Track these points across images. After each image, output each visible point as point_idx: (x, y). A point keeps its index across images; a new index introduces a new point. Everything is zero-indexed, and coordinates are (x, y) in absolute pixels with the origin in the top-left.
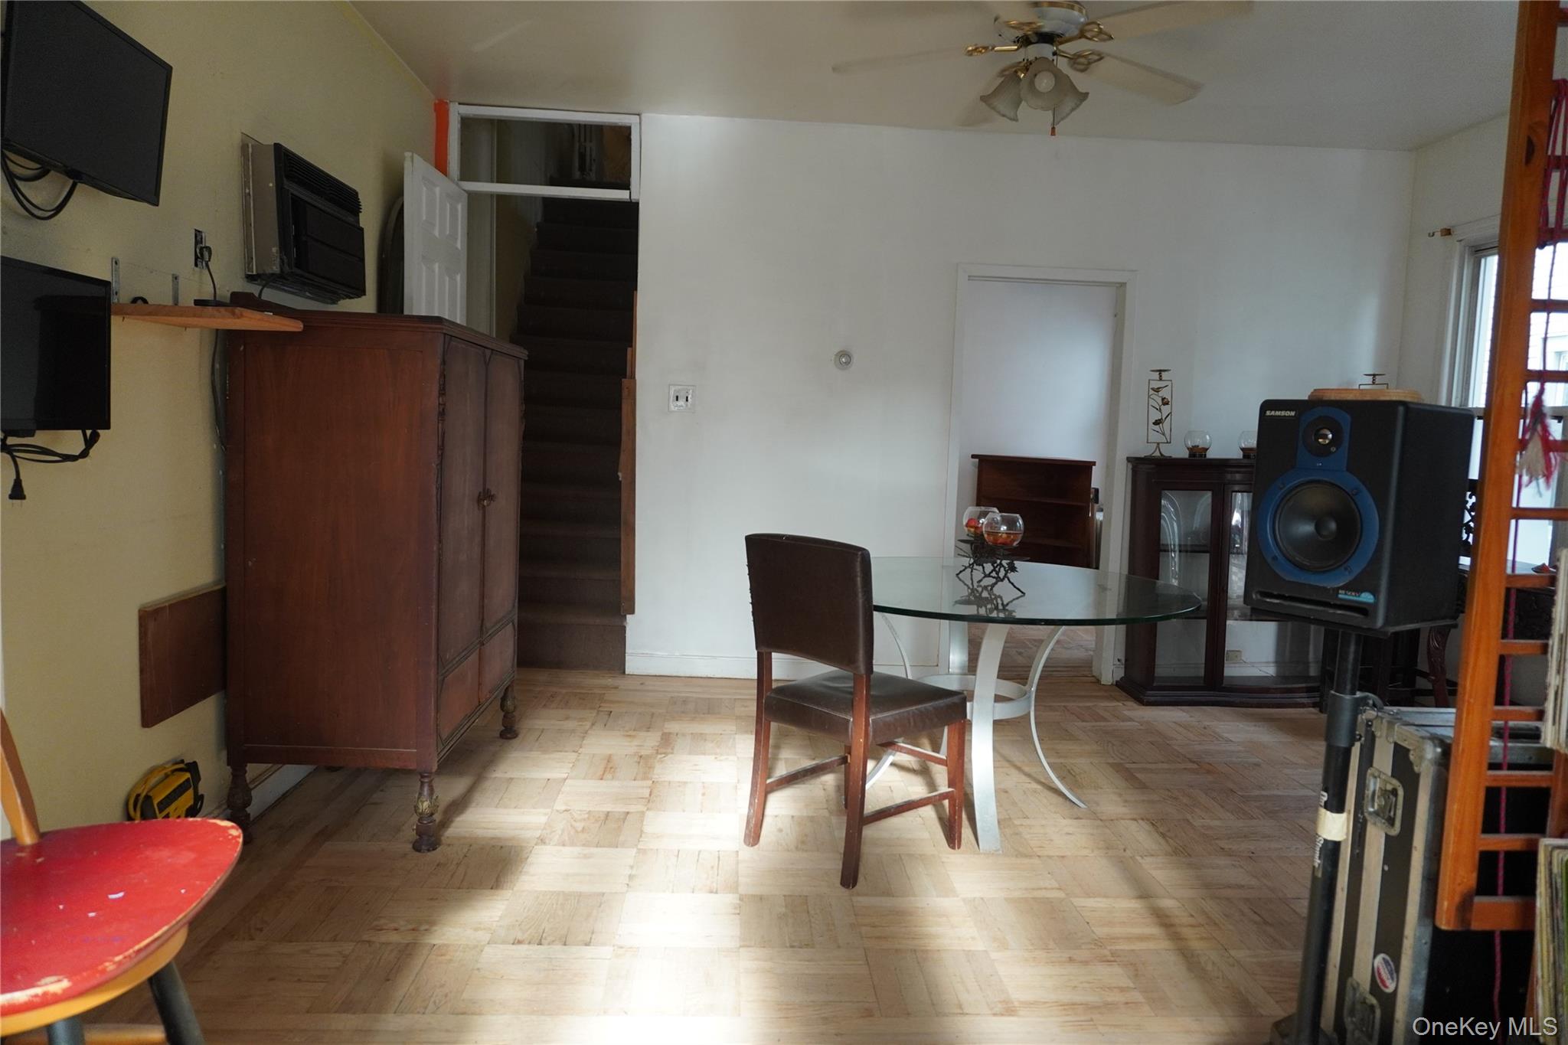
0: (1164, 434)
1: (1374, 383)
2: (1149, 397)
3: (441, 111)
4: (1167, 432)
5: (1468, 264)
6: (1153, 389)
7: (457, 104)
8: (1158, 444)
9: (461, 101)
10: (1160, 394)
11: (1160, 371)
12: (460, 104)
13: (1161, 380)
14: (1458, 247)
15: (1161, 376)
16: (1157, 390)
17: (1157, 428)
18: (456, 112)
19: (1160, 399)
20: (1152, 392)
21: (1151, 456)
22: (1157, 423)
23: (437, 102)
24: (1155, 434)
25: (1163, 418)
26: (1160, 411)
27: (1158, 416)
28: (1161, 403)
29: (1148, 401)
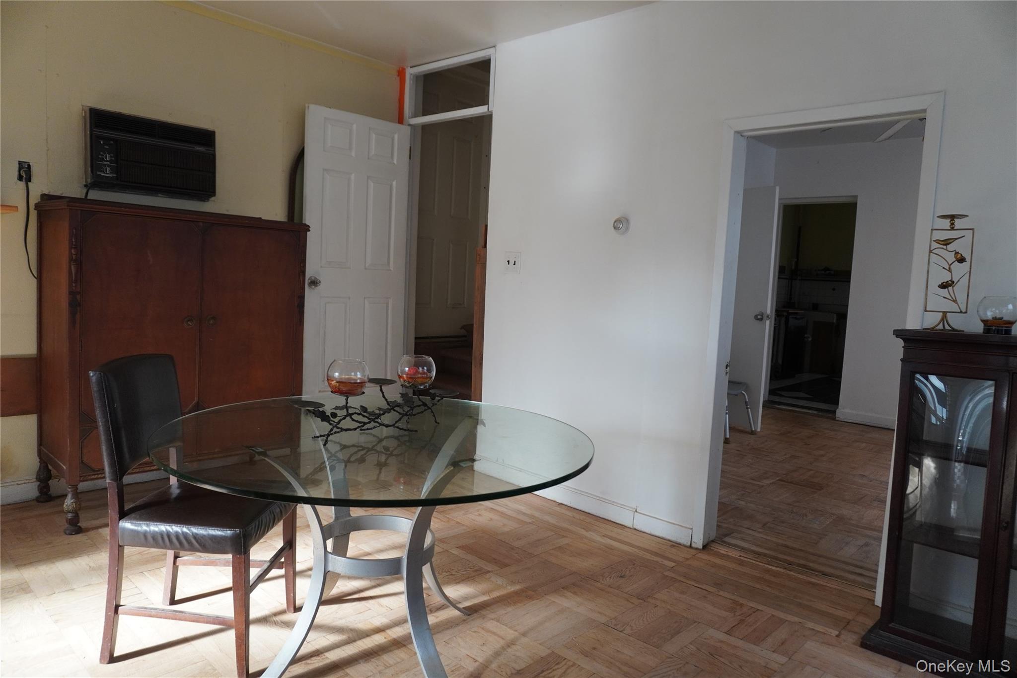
0: (955, 301)
2: (931, 252)
3: (401, 73)
4: (962, 300)
6: (937, 241)
7: (409, 68)
8: (945, 313)
9: (411, 65)
10: (950, 247)
11: (952, 217)
12: (411, 67)
13: (952, 229)
15: (952, 224)
16: (946, 242)
17: (944, 292)
18: (410, 72)
19: (953, 254)
20: (936, 245)
21: (932, 329)
22: (944, 286)
23: (401, 69)
24: (940, 301)
25: (955, 280)
26: (950, 270)
27: (946, 277)
28: (951, 258)
29: (929, 255)
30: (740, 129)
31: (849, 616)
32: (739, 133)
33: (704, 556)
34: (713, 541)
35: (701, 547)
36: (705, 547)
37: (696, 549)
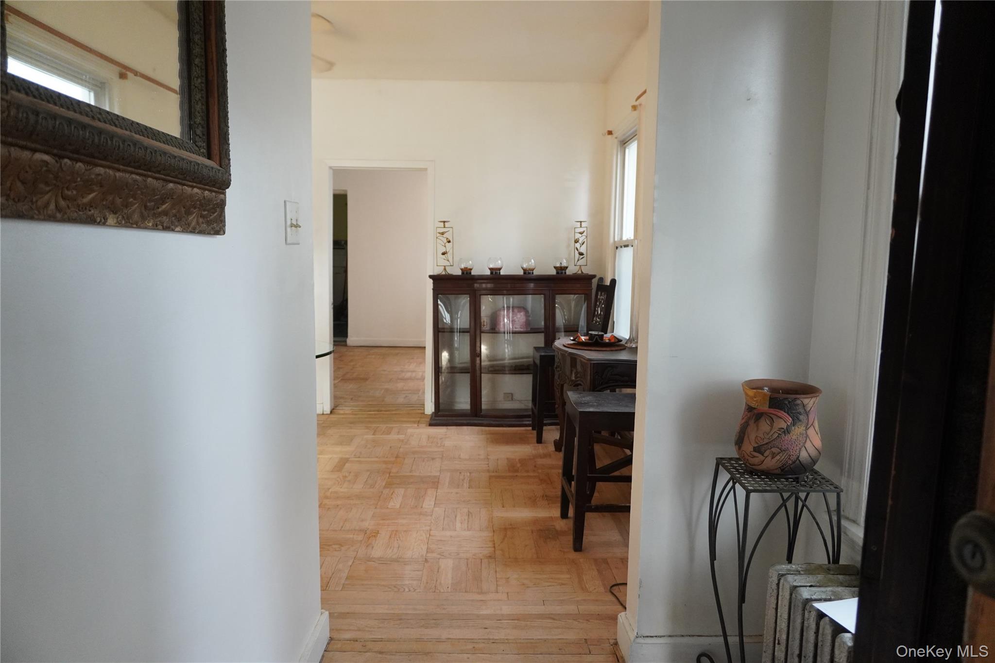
0: (448, 261)
1: (581, 227)
2: (437, 238)
4: (451, 260)
5: (620, 152)
6: (439, 233)
8: (445, 266)
10: (444, 236)
11: (444, 222)
13: (444, 227)
14: (616, 141)
15: (444, 225)
16: (443, 234)
17: (444, 257)
19: (446, 239)
20: (439, 235)
22: (443, 254)
24: (442, 261)
25: (448, 251)
26: (445, 246)
27: (444, 250)
28: (445, 241)
29: (436, 240)
30: (332, 165)
31: (418, 419)
32: (330, 168)
33: (332, 416)
34: (333, 409)
35: (329, 413)
36: (331, 412)
37: (327, 414)
